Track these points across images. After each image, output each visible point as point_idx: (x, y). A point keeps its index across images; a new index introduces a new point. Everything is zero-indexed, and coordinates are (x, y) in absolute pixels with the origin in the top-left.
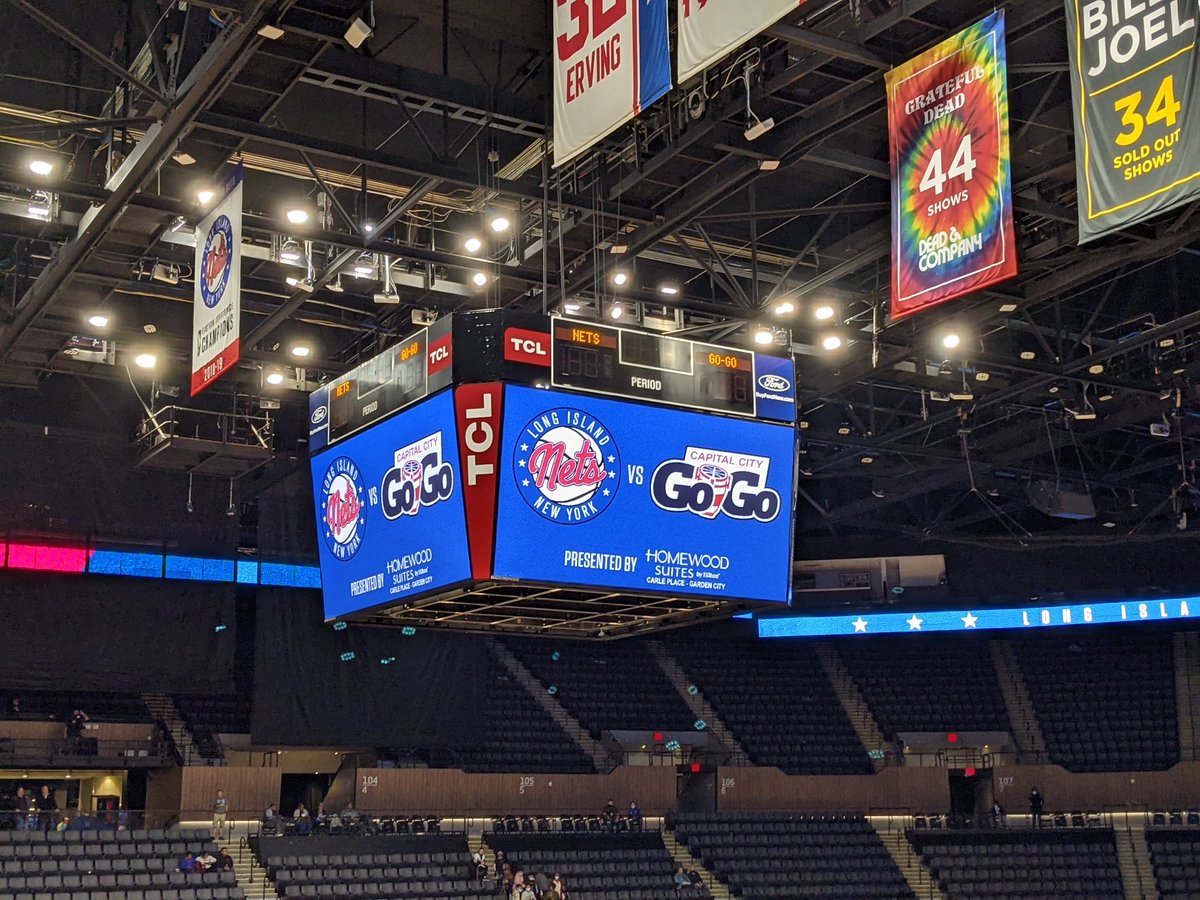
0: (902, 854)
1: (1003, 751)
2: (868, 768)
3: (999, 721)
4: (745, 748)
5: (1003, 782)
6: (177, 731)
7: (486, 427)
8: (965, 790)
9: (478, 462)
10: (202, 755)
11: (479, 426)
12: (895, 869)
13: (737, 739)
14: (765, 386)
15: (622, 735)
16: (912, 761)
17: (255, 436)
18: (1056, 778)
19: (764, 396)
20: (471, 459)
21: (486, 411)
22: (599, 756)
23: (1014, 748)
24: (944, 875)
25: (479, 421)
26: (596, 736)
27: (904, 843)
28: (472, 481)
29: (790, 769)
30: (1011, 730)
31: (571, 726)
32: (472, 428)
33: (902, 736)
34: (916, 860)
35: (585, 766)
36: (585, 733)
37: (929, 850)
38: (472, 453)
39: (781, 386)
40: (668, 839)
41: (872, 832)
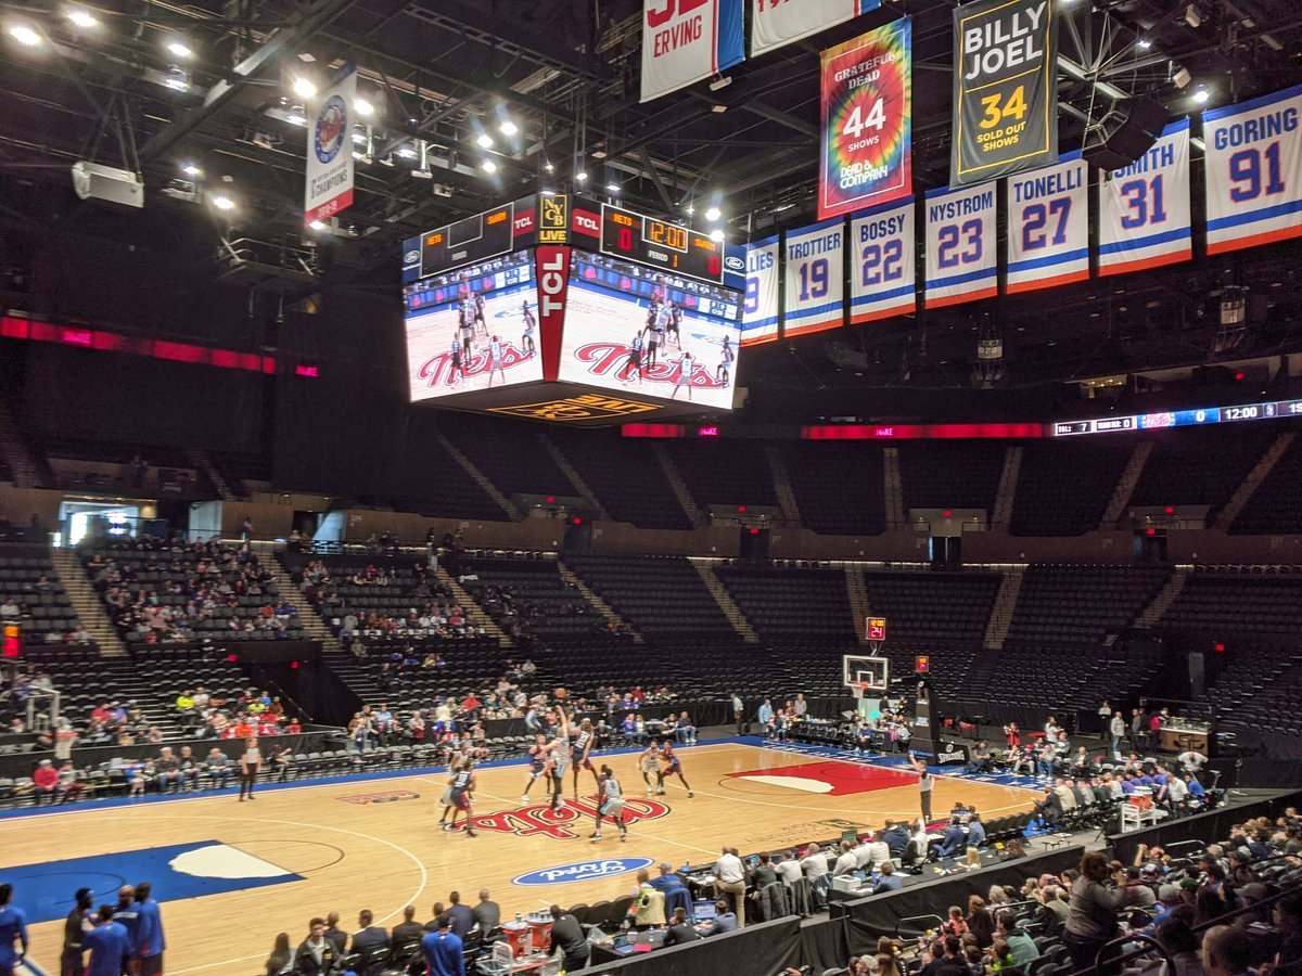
0: (711, 582)
1: (773, 519)
2: (689, 526)
3: (770, 500)
4: (608, 510)
5: (775, 539)
6: (214, 476)
7: (557, 277)
8: (751, 543)
9: (551, 301)
10: (234, 494)
11: (552, 276)
12: (708, 591)
13: (602, 503)
14: (729, 264)
15: (526, 498)
16: (716, 523)
17: (302, 266)
18: (809, 537)
19: (729, 271)
20: (546, 298)
21: (558, 265)
22: (511, 509)
23: (781, 517)
24: (739, 596)
25: (553, 272)
26: (508, 496)
27: (712, 575)
28: (546, 314)
29: (637, 525)
30: (779, 506)
31: (490, 489)
32: (547, 277)
33: (711, 506)
34: (720, 586)
35: (501, 516)
36: (499, 494)
37: (729, 579)
38: (547, 294)
39: (738, 265)
40: (561, 567)
41: (693, 567)
